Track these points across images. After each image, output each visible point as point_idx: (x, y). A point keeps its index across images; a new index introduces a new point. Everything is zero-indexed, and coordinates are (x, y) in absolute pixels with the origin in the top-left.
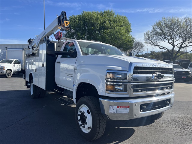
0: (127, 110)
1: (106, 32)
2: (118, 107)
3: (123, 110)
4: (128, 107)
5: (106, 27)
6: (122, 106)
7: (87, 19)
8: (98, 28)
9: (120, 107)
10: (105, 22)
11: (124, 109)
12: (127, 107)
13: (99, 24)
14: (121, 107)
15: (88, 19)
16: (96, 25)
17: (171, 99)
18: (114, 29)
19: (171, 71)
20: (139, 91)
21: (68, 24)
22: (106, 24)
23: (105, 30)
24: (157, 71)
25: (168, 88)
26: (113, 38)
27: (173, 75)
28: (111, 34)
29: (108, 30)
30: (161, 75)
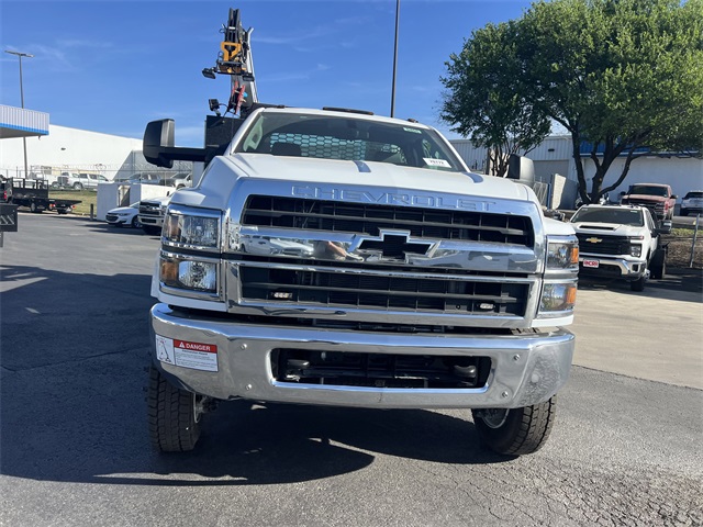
1: (609, 77)
2: (177, 343)
3: (195, 357)
4: (214, 349)
5: (614, 59)
6: (191, 343)
7: (539, 34)
8: (580, 64)
9: (182, 345)
10: (613, 37)
11: (198, 354)
12: (208, 348)
13: (586, 47)
14: (185, 343)
15: (546, 33)
16: (572, 54)
17: (496, 361)
18: (654, 64)
19: (519, 232)
20: (276, 295)
21: (234, 53)
22: (616, 43)
23: (609, 71)
24: (395, 221)
25: (483, 306)
26: (642, 103)
27: (531, 252)
28: (633, 88)
29: (619, 71)
30: (410, 240)
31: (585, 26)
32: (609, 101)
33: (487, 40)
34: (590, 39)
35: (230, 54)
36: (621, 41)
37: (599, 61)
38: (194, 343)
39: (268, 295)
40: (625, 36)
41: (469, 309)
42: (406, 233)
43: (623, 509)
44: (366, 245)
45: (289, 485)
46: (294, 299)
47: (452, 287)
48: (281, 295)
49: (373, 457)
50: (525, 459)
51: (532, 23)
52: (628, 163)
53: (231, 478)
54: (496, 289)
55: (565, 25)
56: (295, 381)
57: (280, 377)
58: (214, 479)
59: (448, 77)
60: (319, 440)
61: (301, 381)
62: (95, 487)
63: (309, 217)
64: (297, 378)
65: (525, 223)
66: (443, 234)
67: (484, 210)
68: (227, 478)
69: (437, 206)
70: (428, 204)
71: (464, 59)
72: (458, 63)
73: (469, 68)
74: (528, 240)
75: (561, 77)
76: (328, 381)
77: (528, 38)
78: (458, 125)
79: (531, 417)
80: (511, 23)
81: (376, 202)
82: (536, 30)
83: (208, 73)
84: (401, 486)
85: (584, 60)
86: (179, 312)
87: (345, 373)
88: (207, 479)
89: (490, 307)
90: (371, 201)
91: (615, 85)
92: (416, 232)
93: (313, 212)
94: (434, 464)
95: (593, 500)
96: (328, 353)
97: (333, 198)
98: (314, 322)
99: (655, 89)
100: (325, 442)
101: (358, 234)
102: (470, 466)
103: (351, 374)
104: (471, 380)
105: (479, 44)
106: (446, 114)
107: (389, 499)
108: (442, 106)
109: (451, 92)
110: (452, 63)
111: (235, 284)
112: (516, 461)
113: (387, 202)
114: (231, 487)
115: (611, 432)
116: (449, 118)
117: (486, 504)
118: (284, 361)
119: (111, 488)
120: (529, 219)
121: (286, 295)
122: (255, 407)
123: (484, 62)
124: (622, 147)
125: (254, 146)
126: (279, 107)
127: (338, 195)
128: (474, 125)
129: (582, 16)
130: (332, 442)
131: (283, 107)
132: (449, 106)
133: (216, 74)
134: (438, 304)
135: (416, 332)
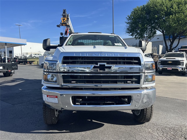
0: (55, 100)
2: (48, 96)
3: (52, 99)
4: (57, 97)
5: (172, 13)
7: (151, 8)
8: (163, 15)
9: (49, 96)
10: (172, 7)
12: (55, 97)
13: (164, 10)
14: (50, 96)
15: (153, 7)
16: (161, 12)
17: (133, 97)
18: (184, 13)
19: (137, 61)
20: (72, 82)
21: (64, 20)
22: (173, 8)
23: (171, 16)
24: (102, 60)
25: (128, 82)
26: (181, 24)
27: (140, 67)
28: (178, 20)
29: (174, 16)
30: (106, 65)
31: (164, 5)
32: (172, 24)
33: (137, 11)
34: (165, 8)
35: (64, 21)
36: (174, 8)
37: (168, 14)
38: (52, 96)
39: (70, 82)
40: (175, 6)
41: (124, 83)
42: (105, 64)
43: (174, 137)
44: (95, 67)
45: (80, 133)
46: (77, 83)
47: (120, 77)
48: (73, 82)
49: (104, 124)
50: (147, 124)
51: (149, 5)
52: (179, 40)
53: (65, 131)
54: (131, 77)
55: (158, 5)
56: (79, 105)
57: (74, 104)
58: (61, 131)
59: (127, 21)
60: (90, 120)
61: (80, 104)
62: (30, 134)
63: (80, 61)
64: (79, 104)
65: (138, 59)
66: (116, 63)
67: (126, 56)
68: (64, 131)
69: (113, 56)
70: (111, 56)
71: (131, 16)
72: (129, 18)
73: (133, 19)
74: (139, 63)
75: (158, 19)
76: (88, 104)
77: (148, 9)
78: (131, 34)
79: (146, 112)
80: (143, 6)
81: (97, 56)
82: (150, 7)
83: (58, 26)
84: (111, 132)
85: (164, 14)
86: (49, 88)
87: (92, 102)
88: (59, 131)
89: (130, 82)
90: (95, 56)
91: (173, 19)
92: (108, 63)
93: (81, 59)
94: (121, 126)
95: (165, 134)
96: (88, 97)
97: (85, 56)
98: (83, 89)
99: (184, 20)
100: (91, 121)
101: (92, 65)
102: (131, 126)
103: (94, 102)
104: (126, 102)
105: (135, 12)
106: (127, 31)
107: (107, 136)
108: (126, 29)
109: (128, 25)
110: (128, 18)
111: (61, 80)
112: (144, 124)
113: (100, 56)
114: (65, 133)
115: (172, 115)
116: (128, 32)
117: (134, 136)
118: (75, 99)
119: (34, 134)
120: (139, 57)
121: (75, 82)
122: (74, 112)
123: (137, 16)
124: (177, 36)
125: (70, 44)
126: (77, 33)
127: (86, 55)
128: (135, 33)
129: (163, 2)
130: (93, 121)
131: (78, 33)
132: (128, 29)
133: (60, 26)
134: (116, 82)
135: (110, 90)
